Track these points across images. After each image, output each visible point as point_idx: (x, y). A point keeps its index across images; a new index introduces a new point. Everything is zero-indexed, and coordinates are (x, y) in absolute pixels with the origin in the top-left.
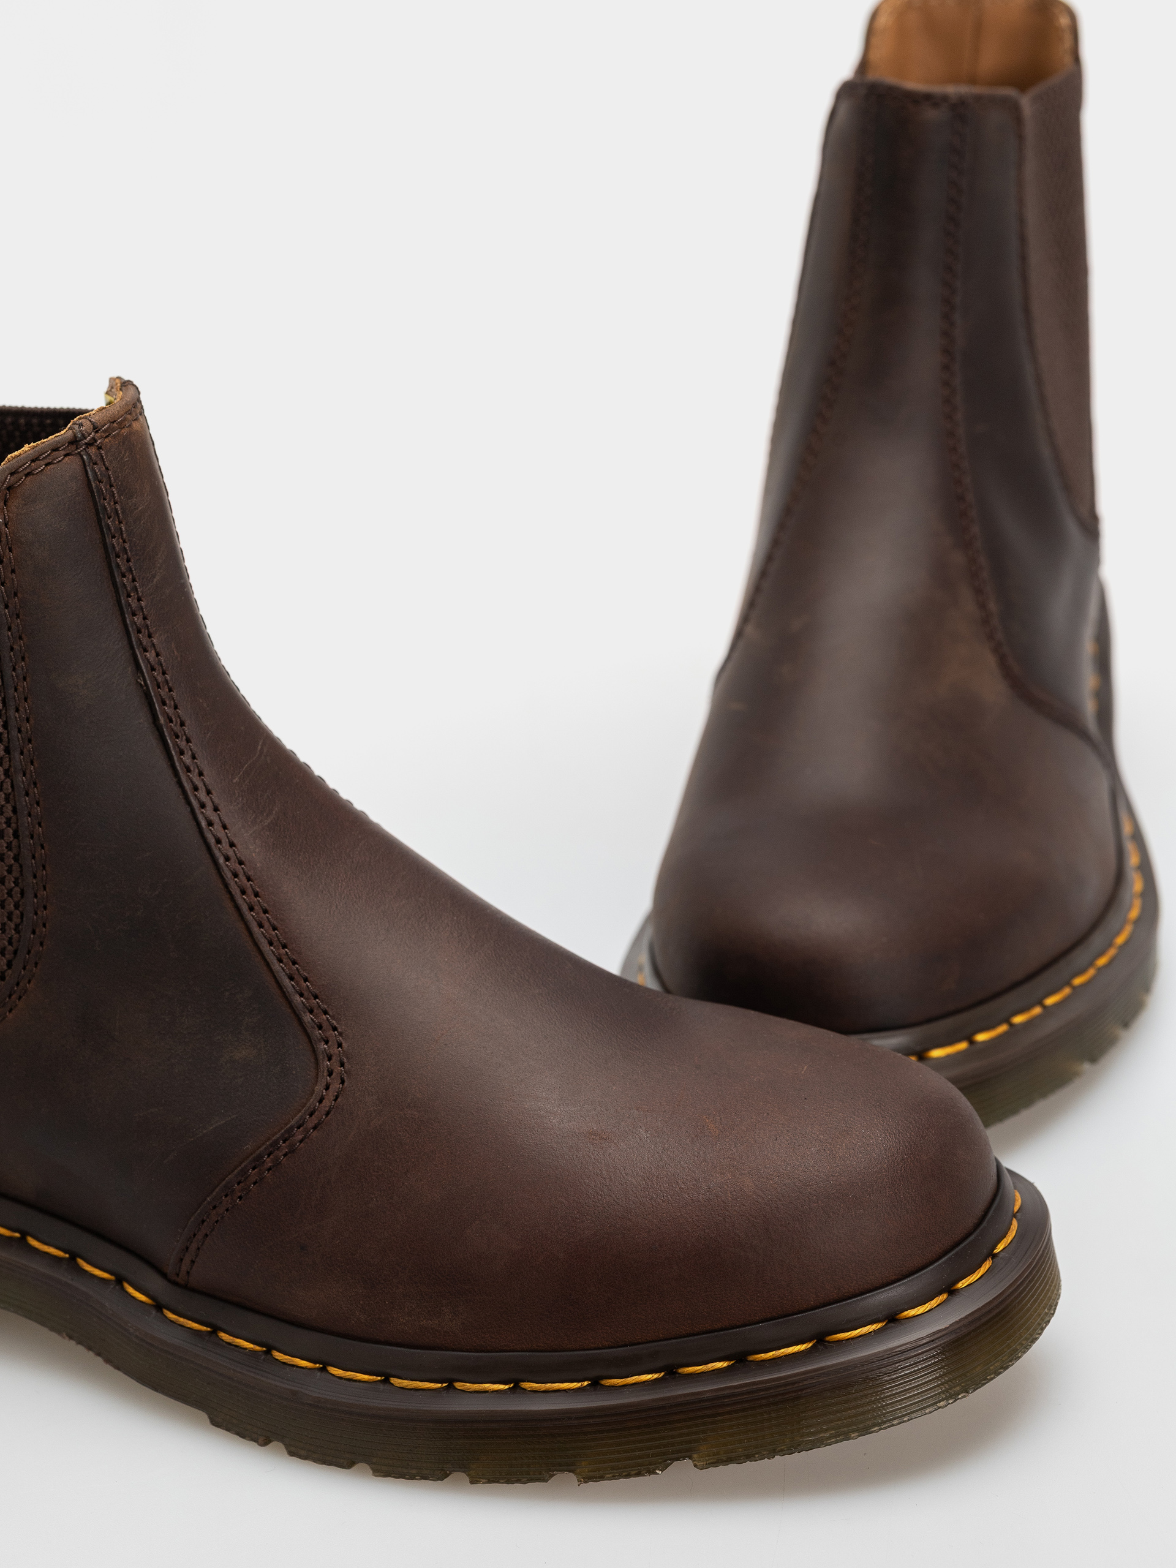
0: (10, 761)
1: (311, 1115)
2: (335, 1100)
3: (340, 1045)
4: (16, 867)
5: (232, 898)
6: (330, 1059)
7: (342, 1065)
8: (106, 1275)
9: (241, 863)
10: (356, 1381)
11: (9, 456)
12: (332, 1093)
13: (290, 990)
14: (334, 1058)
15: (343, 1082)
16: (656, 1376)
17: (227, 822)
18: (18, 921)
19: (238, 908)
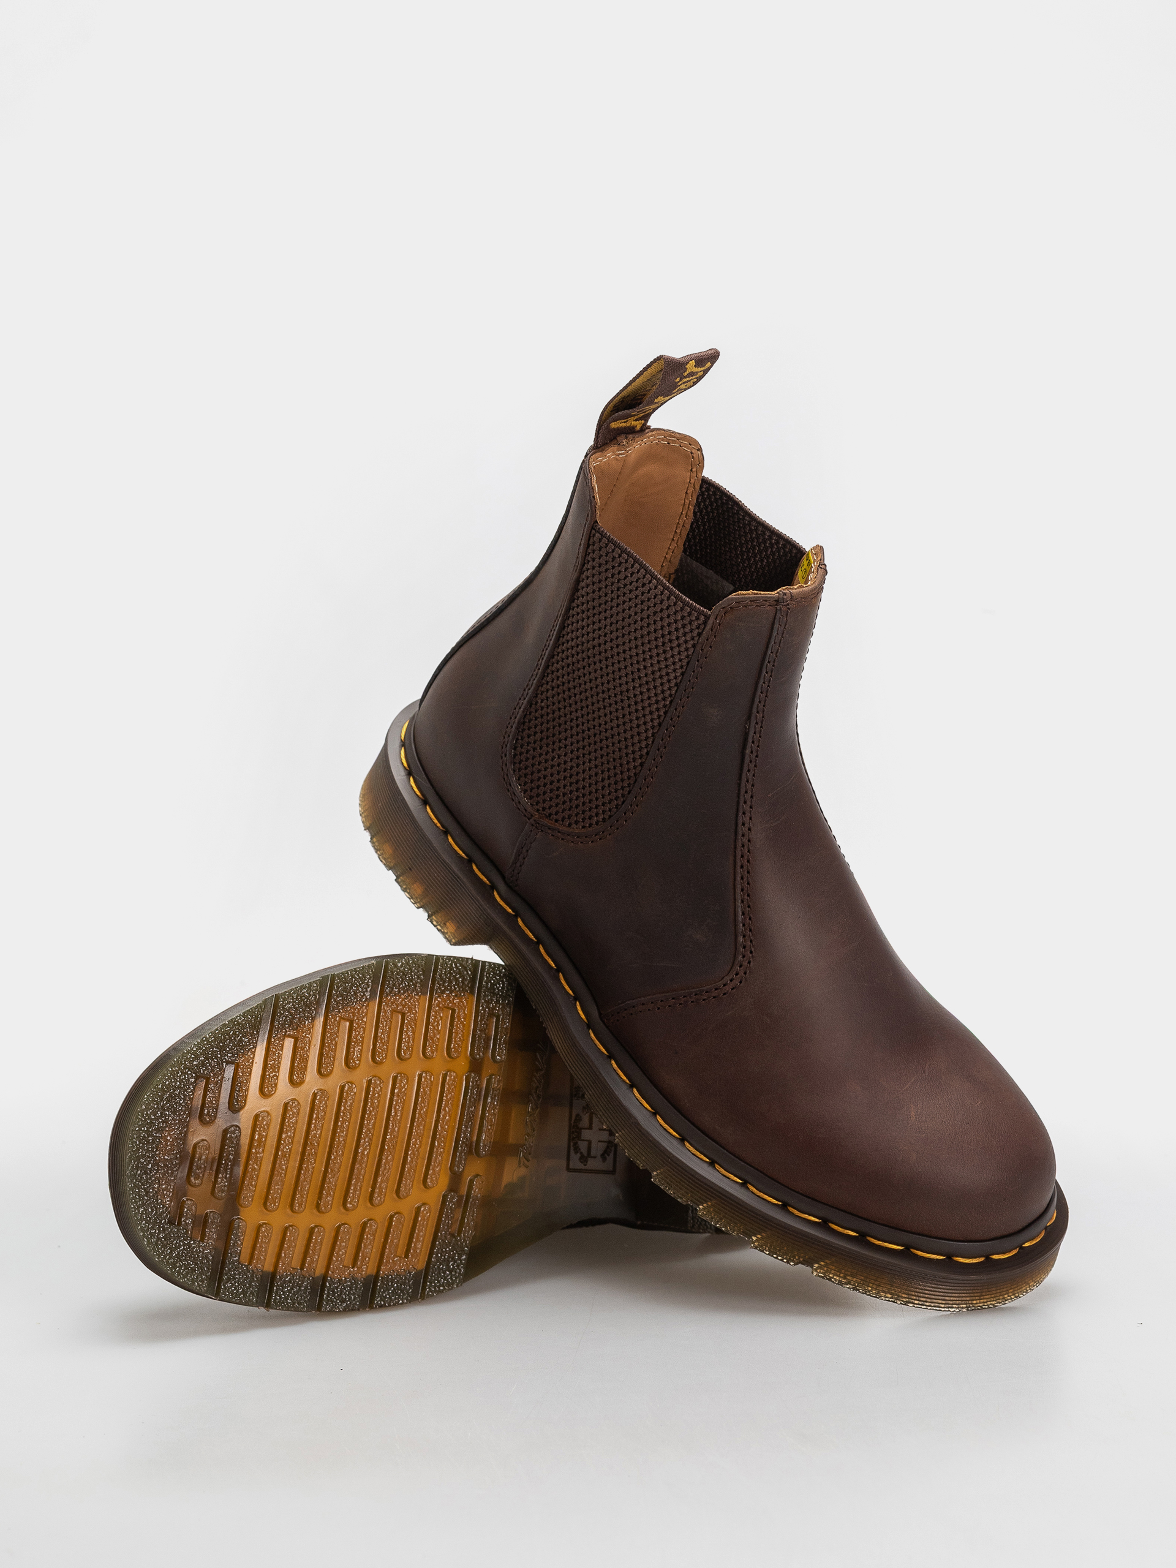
0: (658, 730)
1: (716, 989)
2: (732, 989)
3: (749, 962)
4: (633, 779)
5: (735, 856)
6: (741, 966)
7: (745, 973)
8: (571, 992)
9: (749, 841)
10: (668, 1132)
11: (740, 592)
12: (732, 985)
13: (740, 919)
14: (743, 967)
15: (741, 982)
16: (817, 1220)
17: (753, 816)
18: (620, 803)
19: (735, 861)
